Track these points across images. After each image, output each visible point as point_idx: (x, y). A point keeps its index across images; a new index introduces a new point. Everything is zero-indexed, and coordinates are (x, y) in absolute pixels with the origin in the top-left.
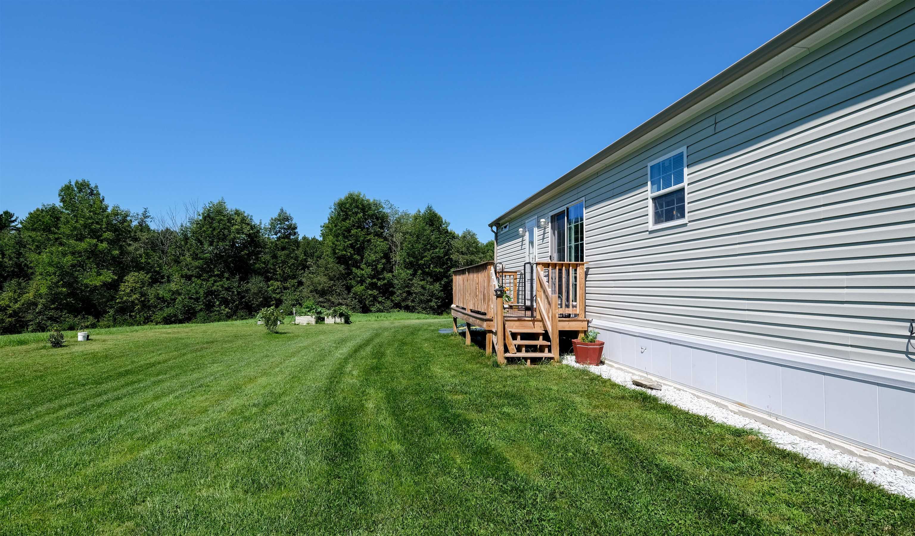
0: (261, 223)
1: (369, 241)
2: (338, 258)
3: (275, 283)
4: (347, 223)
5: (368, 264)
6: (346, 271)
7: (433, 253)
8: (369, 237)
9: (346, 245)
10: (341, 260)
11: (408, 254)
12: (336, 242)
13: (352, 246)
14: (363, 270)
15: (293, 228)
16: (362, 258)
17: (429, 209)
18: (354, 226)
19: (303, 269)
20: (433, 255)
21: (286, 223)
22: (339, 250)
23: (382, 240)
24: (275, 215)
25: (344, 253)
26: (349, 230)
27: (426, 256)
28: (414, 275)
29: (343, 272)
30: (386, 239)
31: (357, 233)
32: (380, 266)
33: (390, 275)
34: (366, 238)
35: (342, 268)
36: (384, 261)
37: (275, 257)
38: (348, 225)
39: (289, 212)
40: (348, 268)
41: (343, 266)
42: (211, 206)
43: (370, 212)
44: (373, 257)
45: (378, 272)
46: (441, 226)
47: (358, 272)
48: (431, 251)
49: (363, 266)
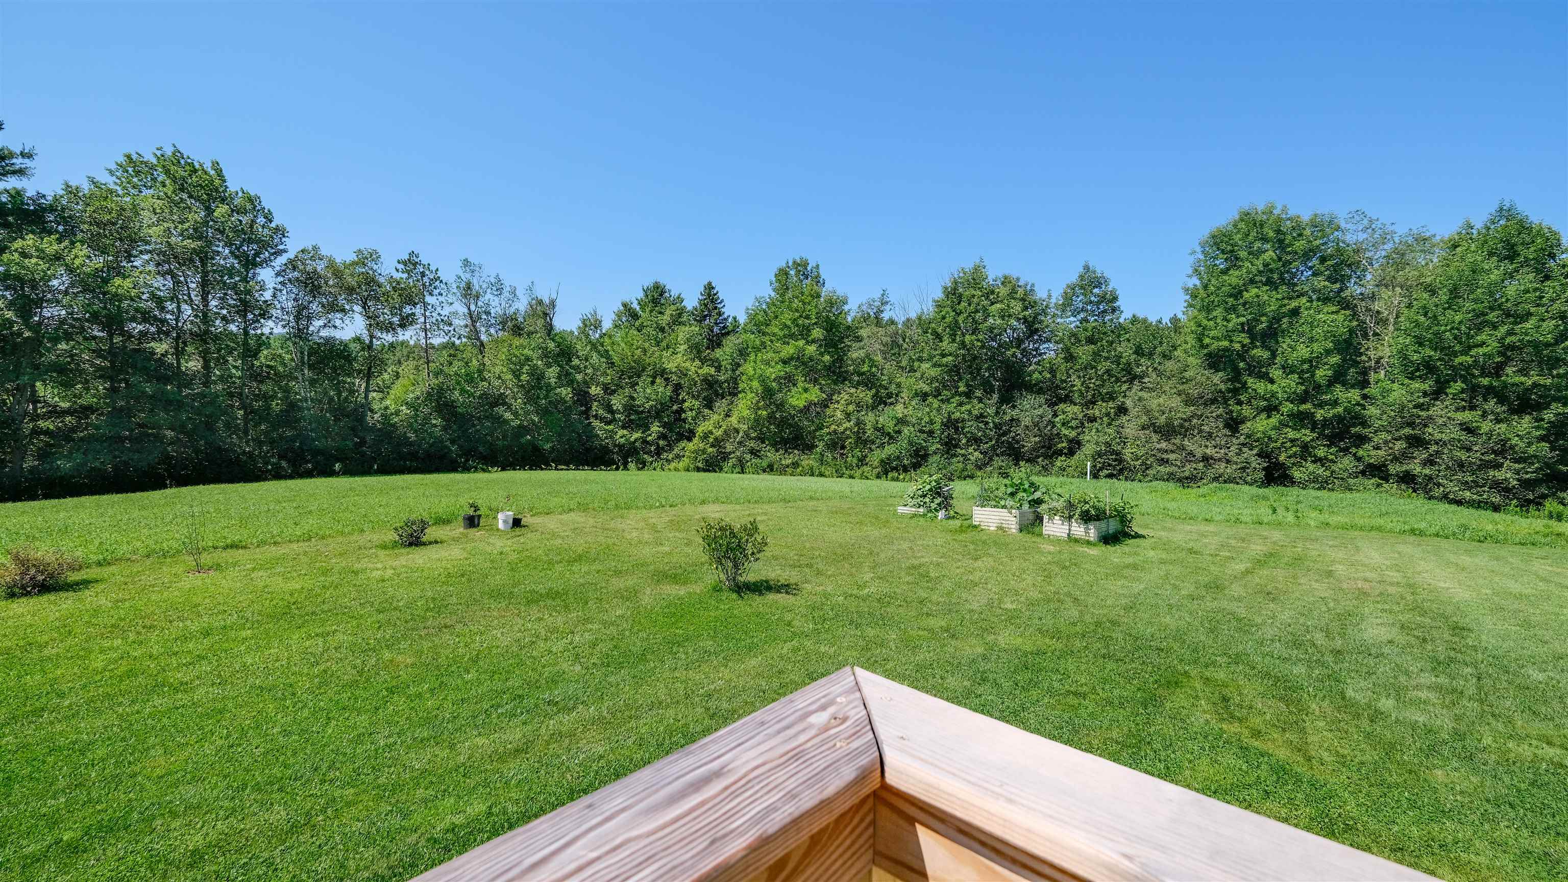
0: (1050, 296)
1: (1295, 312)
2: (1209, 355)
3: (1069, 409)
4: (1234, 278)
5: (1288, 369)
6: (1229, 385)
7: (1511, 333)
8: (1294, 304)
9: (1230, 325)
10: (1215, 361)
11: (1420, 342)
12: (1205, 322)
13: (1249, 328)
14: (1272, 381)
15: (1110, 301)
16: (1274, 355)
17: (1506, 213)
18: (1252, 281)
19: (1131, 381)
20: (1508, 340)
21: (1096, 291)
22: (1213, 338)
23: (1334, 309)
24: (1073, 278)
25: (1226, 343)
26: (1237, 294)
27: (1482, 344)
28: (1438, 393)
29: (1223, 387)
30: (1345, 305)
31: (1258, 296)
32: (1322, 374)
33: (1354, 395)
34: (1285, 306)
35: (1217, 378)
36: (1335, 359)
37: (1070, 357)
38: (1234, 281)
39: (1100, 268)
40: (1236, 375)
41: (1221, 374)
42: (961, 275)
43: (1300, 245)
44: (1303, 351)
45: (1318, 387)
46: (1552, 256)
47: (1261, 387)
48: (1503, 330)
49: (1276, 373)
